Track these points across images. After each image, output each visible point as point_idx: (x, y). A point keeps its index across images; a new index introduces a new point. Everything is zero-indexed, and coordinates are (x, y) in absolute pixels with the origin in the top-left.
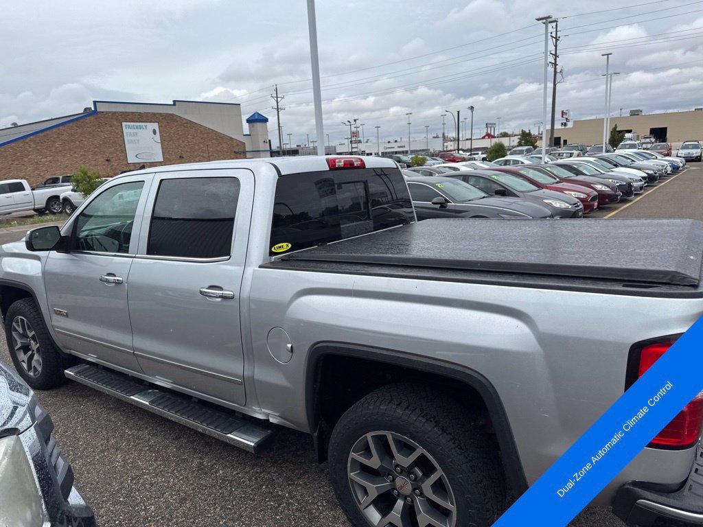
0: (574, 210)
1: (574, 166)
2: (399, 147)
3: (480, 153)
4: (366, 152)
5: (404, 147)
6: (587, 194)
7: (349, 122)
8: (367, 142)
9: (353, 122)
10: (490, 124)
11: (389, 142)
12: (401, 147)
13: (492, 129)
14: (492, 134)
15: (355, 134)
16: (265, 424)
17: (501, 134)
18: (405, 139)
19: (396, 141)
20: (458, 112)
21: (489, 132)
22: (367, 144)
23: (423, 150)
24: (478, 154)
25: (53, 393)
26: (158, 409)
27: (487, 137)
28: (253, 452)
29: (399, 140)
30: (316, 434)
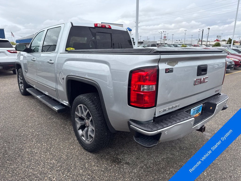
0: (229, 64)
1: (240, 50)
2: (180, 42)
3: (211, 46)
4: (168, 44)
5: (182, 42)
6: (239, 60)
7: (161, 32)
8: (169, 40)
9: (163, 32)
10: (219, 36)
11: (177, 40)
12: (181, 42)
13: (219, 38)
14: (219, 40)
15: (165, 37)
16: (63, 105)
17: (223, 40)
18: (183, 40)
19: (179, 40)
20: (203, 30)
21: (218, 39)
22: (169, 41)
23: (190, 44)
24: (210, 46)
25: (26, 96)
26: (41, 99)
27: (216, 41)
28: (57, 112)
29: (181, 40)
30: (70, 107)
